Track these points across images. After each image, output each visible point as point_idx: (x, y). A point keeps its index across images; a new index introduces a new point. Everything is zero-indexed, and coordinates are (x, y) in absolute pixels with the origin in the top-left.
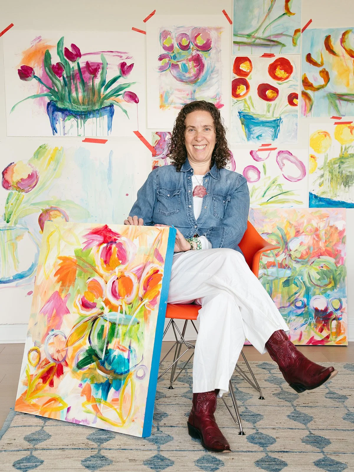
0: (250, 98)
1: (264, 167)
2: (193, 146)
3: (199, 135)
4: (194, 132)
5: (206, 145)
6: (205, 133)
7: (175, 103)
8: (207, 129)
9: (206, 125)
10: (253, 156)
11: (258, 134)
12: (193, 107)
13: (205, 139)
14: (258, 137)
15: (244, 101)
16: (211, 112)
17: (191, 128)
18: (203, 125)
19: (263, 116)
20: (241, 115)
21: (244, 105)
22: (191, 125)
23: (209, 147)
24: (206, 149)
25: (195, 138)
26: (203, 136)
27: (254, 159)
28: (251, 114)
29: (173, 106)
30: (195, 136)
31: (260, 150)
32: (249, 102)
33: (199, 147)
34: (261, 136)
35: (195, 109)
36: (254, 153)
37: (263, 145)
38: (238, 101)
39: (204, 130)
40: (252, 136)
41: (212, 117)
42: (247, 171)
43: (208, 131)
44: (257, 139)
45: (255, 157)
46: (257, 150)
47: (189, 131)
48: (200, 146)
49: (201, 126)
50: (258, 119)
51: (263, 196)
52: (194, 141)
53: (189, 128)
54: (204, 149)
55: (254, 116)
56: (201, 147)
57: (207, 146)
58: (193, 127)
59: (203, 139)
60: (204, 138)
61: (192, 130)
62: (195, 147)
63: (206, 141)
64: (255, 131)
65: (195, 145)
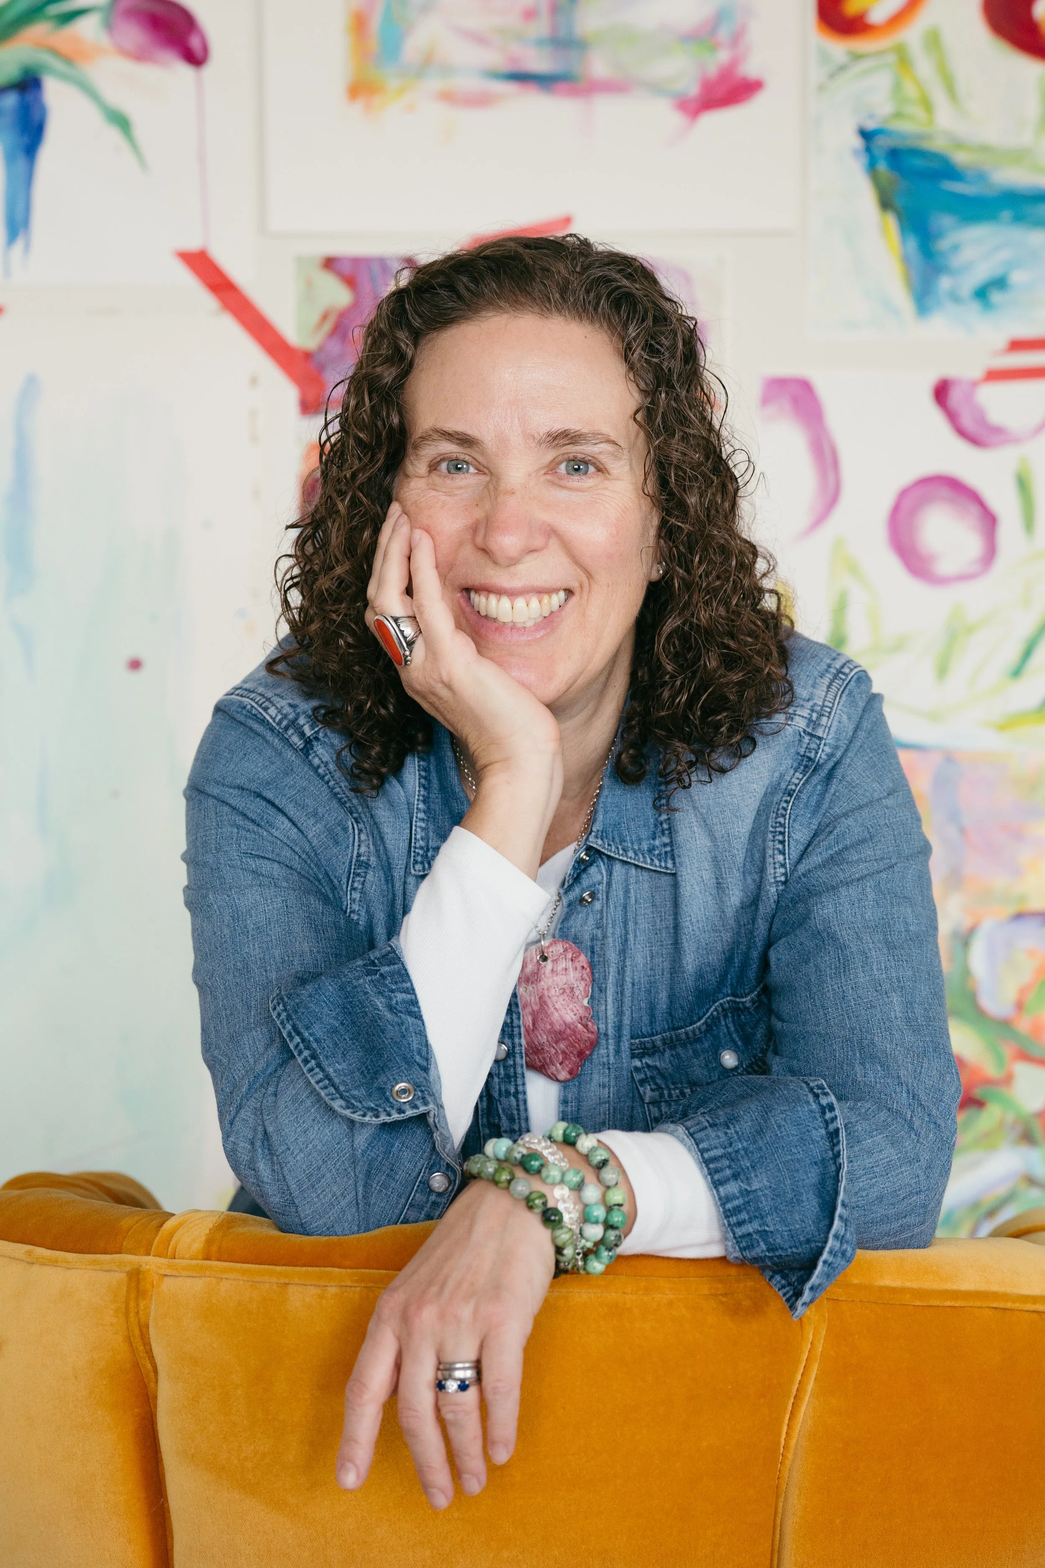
0: (934, 41)
1: (1023, 484)
2: (467, 590)
3: (511, 507)
4: (469, 480)
5: (569, 592)
6: (562, 494)
7: (447, 70)
8: (578, 466)
9: (573, 426)
10: (952, 417)
11: (981, 273)
12: (475, 281)
13: (554, 543)
14: (982, 294)
15: (892, 58)
16: (618, 330)
17: (448, 448)
18: (543, 430)
19: (1019, 156)
20: (878, 152)
21: (897, 87)
22: (452, 426)
23: (594, 612)
24: (569, 621)
25: (474, 529)
26: (546, 517)
27: (962, 433)
28: (938, 145)
29: (434, 84)
30: (479, 514)
31: (995, 375)
32: (924, 67)
33: (505, 602)
34: (1000, 283)
35: (491, 304)
36: (955, 397)
37: (1017, 345)
38: (857, 57)
39: (551, 468)
40: (945, 283)
41: (622, 368)
42: (915, 510)
43: (590, 481)
44: (975, 307)
45: (967, 421)
46: (977, 373)
47: (433, 467)
48: (512, 594)
49: (528, 436)
50: (981, 176)
51: (1017, 672)
52: (468, 551)
53: (430, 451)
54: (549, 621)
55: (961, 158)
56: (520, 602)
57: (574, 600)
58: (466, 441)
59: (538, 542)
60: (552, 532)
61: (456, 466)
62: (479, 600)
63: (565, 560)
64: (968, 254)
65: (478, 590)
